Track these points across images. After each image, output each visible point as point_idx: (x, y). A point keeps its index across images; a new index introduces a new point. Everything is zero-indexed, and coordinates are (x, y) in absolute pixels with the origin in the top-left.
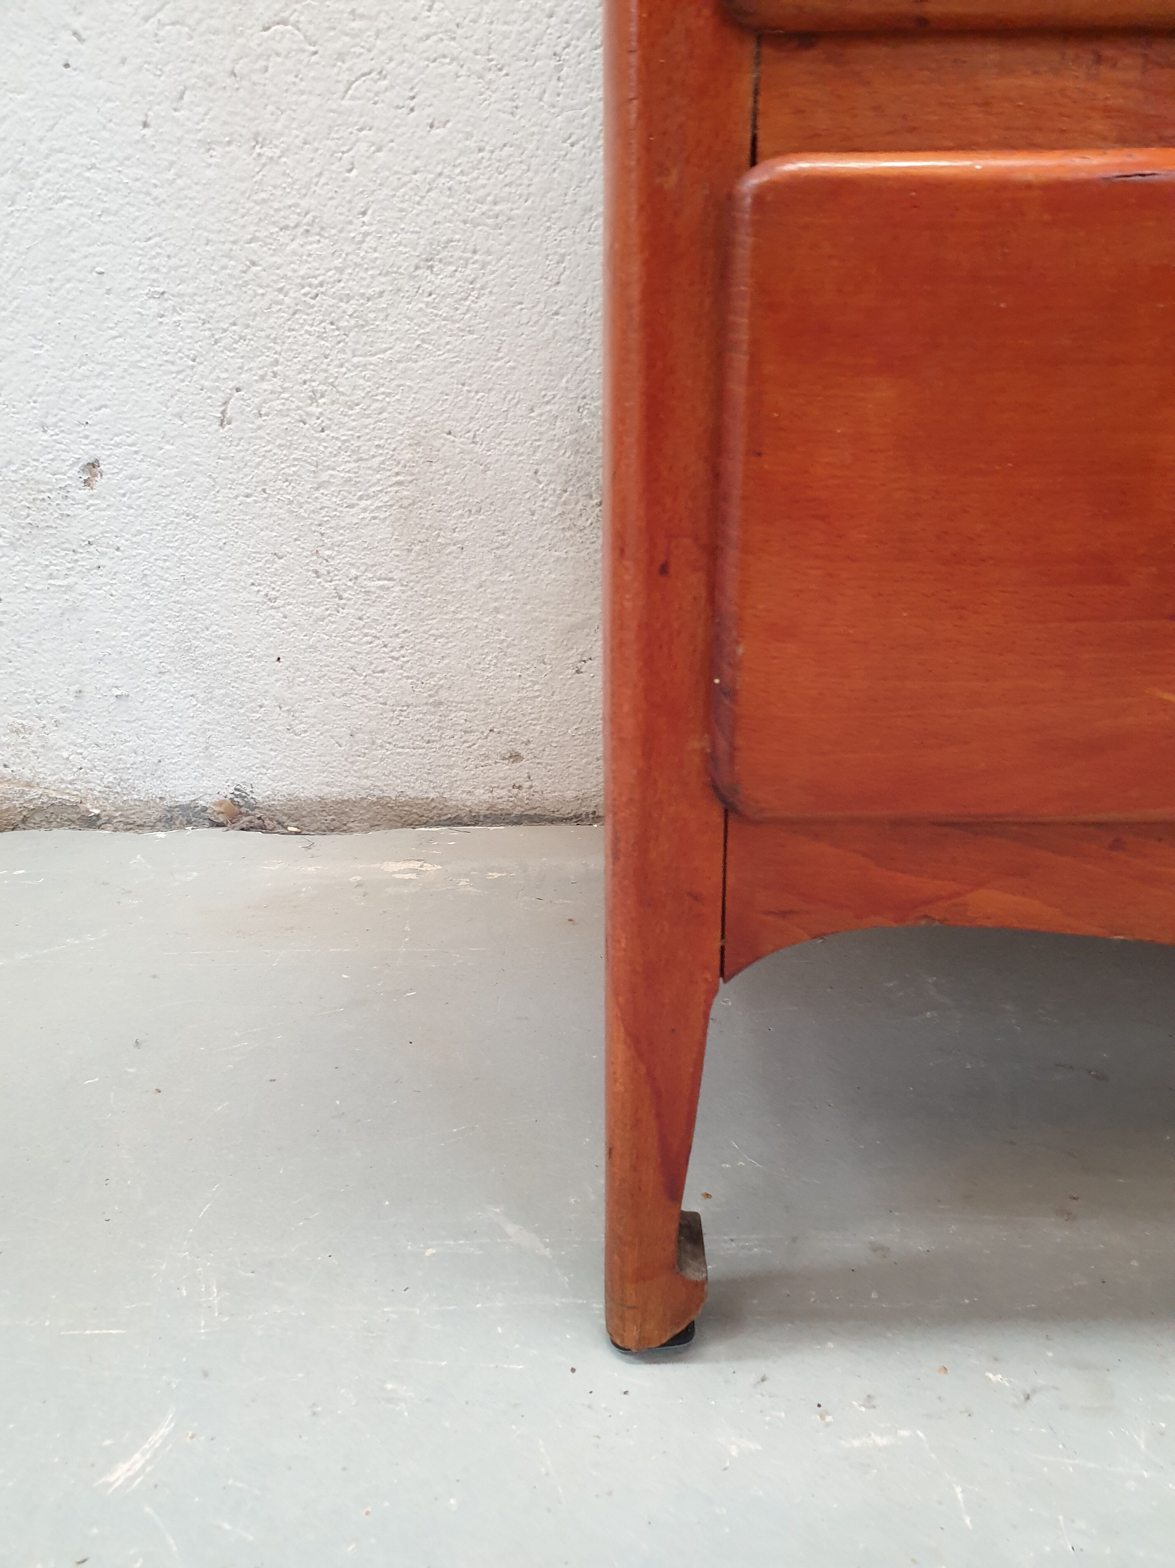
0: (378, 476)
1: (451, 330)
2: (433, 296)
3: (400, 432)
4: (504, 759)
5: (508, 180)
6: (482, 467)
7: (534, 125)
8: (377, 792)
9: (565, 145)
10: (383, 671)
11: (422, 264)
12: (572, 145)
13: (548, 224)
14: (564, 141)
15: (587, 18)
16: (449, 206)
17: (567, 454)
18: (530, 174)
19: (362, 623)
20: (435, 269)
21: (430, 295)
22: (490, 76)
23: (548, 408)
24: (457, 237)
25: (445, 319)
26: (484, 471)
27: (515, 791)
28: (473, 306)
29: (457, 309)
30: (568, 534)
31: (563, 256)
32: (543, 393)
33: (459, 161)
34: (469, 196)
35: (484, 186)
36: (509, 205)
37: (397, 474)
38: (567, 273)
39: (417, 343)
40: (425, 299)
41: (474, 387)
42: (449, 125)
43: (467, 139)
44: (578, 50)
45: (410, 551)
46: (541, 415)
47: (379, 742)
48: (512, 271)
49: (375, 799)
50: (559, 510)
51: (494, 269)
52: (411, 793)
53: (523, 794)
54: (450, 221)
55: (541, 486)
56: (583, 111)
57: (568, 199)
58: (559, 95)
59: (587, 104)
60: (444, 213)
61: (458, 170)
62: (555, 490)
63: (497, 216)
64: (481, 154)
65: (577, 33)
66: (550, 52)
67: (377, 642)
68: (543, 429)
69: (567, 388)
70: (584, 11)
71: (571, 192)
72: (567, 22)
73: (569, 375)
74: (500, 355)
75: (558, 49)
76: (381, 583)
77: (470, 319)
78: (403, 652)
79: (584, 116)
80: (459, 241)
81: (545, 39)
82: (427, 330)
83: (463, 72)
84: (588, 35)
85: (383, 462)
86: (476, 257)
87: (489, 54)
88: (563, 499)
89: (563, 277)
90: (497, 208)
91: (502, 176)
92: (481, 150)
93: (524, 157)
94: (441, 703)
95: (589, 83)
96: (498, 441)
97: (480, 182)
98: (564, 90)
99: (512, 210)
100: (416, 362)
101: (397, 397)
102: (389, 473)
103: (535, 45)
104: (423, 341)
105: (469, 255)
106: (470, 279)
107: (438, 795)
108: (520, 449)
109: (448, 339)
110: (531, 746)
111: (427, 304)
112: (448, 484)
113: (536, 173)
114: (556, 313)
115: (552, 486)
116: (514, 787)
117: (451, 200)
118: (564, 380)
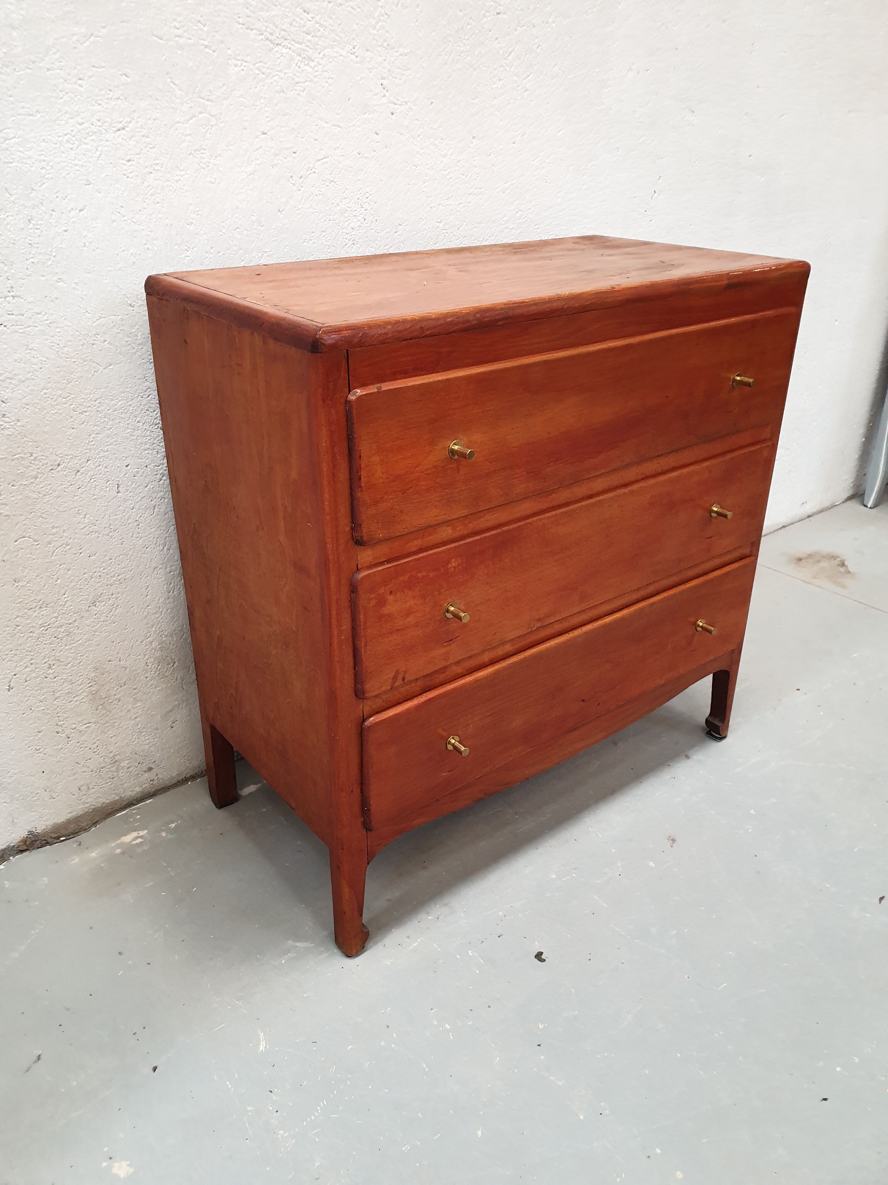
0: (81, 687)
1: (106, 625)
2: (97, 615)
3: (89, 668)
4: (145, 772)
5: (123, 567)
6: (124, 669)
7: (131, 546)
8: (93, 807)
9: (144, 549)
10: (90, 759)
11: (91, 605)
12: (146, 548)
13: (141, 577)
14: (144, 548)
15: (147, 507)
16: (100, 582)
17: (158, 653)
18: (131, 562)
19: (79, 744)
20: (96, 605)
21: (96, 615)
22: (111, 534)
23: (149, 639)
24: (105, 592)
25: (103, 621)
26: (125, 670)
27: (152, 782)
28: (114, 613)
29: (107, 617)
30: (162, 680)
31: (148, 586)
32: (146, 635)
33: (102, 566)
34: (108, 576)
35: (113, 571)
36: (125, 575)
37: (89, 683)
38: (150, 591)
39: (93, 633)
40: (94, 617)
41: (118, 641)
42: (97, 555)
43: (104, 557)
44: (145, 517)
45: (97, 710)
46: (146, 642)
47: (91, 787)
48: (128, 597)
49: (92, 810)
50: (158, 673)
51: (121, 598)
52: (108, 801)
53: (155, 782)
54: (101, 587)
55: (149, 667)
56: (150, 536)
57: (147, 566)
58: (139, 533)
59: (151, 534)
60: (98, 585)
61: (102, 568)
62: (155, 667)
63: (120, 580)
64: (111, 561)
65: (144, 512)
66: (134, 520)
67: (87, 748)
68: (147, 647)
69: (155, 630)
70: (145, 505)
71: (148, 564)
72: (139, 510)
73: (156, 626)
74: (127, 627)
75: (137, 519)
76: (86, 726)
77: (113, 618)
78: (98, 748)
79: (150, 538)
80: (105, 593)
81: (132, 516)
82: (96, 628)
83: (100, 535)
84: (148, 511)
85: (83, 681)
86: (113, 596)
87: (110, 527)
88: (159, 669)
89: (149, 593)
90: (120, 577)
91: (120, 566)
92: (111, 559)
93: (128, 557)
94: (116, 761)
95: (150, 527)
96: (130, 657)
97: (112, 570)
98: (141, 532)
99: (126, 576)
100: (93, 640)
101: (86, 655)
102: (85, 684)
103: (128, 520)
104: (95, 632)
105: (110, 596)
106: (112, 605)
107: (119, 797)
108: (139, 657)
109: (105, 628)
110: (156, 762)
111: (95, 619)
112: (111, 679)
113: (134, 561)
114: (148, 606)
115: (154, 666)
116: (151, 781)
117: (100, 580)
118: (154, 627)
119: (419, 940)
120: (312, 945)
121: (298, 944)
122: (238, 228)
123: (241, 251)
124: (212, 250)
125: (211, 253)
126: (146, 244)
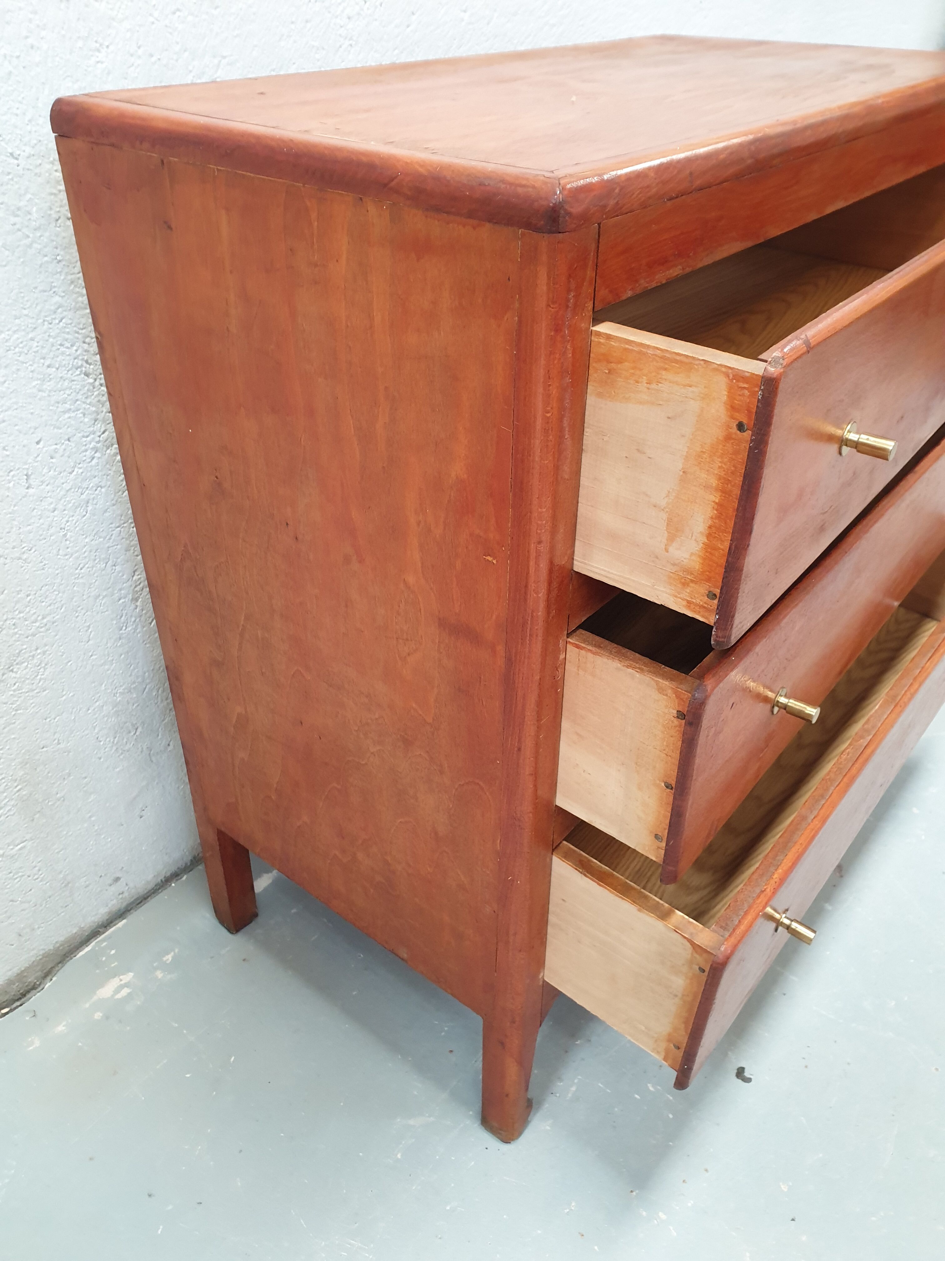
0: (5, 794)
1: (32, 696)
2: (17, 684)
3: (13, 764)
4: (110, 885)
5: (47, 604)
6: (66, 754)
7: (57, 569)
8: (41, 953)
9: (77, 571)
10: (31, 890)
11: (6, 671)
12: (81, 569)
13: (77, 615)
14: (77, 569)
15: (76, 504)
16: (16, 633)
17: (113, 719)
18: (60, 595)
19: (12, 874)
20: (15, 670)
21: (15, 684)
22: (25, 556)
23: (97, 703)
24: (25, 647)
25: (27, 692)
26: (68, 755)
27: (121, 896)
28: (43, 677)
29: (33, 684)
30: (121, 757)
31: (89, 626)
32: (93, 698)
33: (16, 608)
34: (27, 622)
35: (35, 613)
36: (52, 616)
37: (16, 787)
38: (93, 633)
39: (13, 713)
40: (13, 688)
41: (53, 717)
42: (6, 592)
43: (18, 594)
44: (74, 522)
45: (33, 820)
46: (94, 710)
47: (36, 927)
48: (61, 648)
49: (40, 957)
50: (114, 748)
51: (50, 652)
52: (62, 939)
53: (126, 894)
54: (18, 641)
55: (102, 743)
56: (84, 550)
57: (85, 597)
58: (68, 548)
59: (85, 546)
60: (14, 639)
61: (17, 612)
62: (110, 741)
63: (46, 625)
64: (29, 598)
65: (72, 514)
66: (58, 529)
67: (24, 877)
68: (97, 715)
69: (105, 689)
70: (73, 501)
71: (85, 593)
72: (65, 510)
73: (106, 682)
74: (64, 693)
75: (63, 526)
76: (19, 847)
77: (42, 684)
78: (40, 873)
79: (85, 552)
80: (26, 649)
81: (54, 524)
82: (18, 703)
83: (7, 561)
84: (78, 512)
85: (6, 785)
86: (39, 651)
87: (21, 545)
88: (115, 742)
89: (91, 636)
90: (45, 621)
91: (44, 604)
92: (28, 596)
93: (55, 588)
94: (69, 883)
95: (83, 535)
96: (73, 735)
97: (32, 612)
98: (71, 545)
99: (54, 617)
100: (14, 723)
101: (7, 747)
102: (11, 789)
103: (48, 530)
104: (17, 710)
105: (34, 653)
106: (37, 664)
107: (78, 928)
108: (86, 732)
109: (31, 701)
110: (124, 869)
111: (14, 691)
112: (49, 773)
113: (64, 592)
114: (91, 656)
115: (108, 739)
116: (119, 894)
117: (16, 630)
118: (103, 685)
119: (576, 1081)
120: (432, 1119)
121: (412, 1122)
122: (178, 10)
123: (186, 54)
124: (140, 52)
125: (139, 57)
126: (27, 37)
